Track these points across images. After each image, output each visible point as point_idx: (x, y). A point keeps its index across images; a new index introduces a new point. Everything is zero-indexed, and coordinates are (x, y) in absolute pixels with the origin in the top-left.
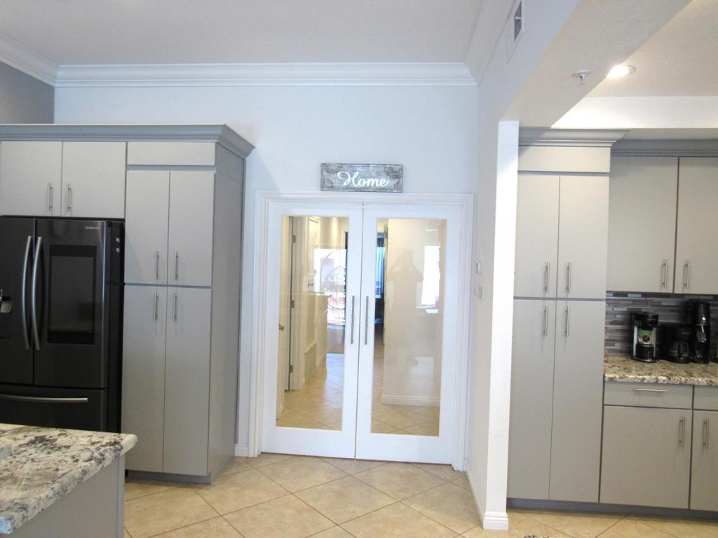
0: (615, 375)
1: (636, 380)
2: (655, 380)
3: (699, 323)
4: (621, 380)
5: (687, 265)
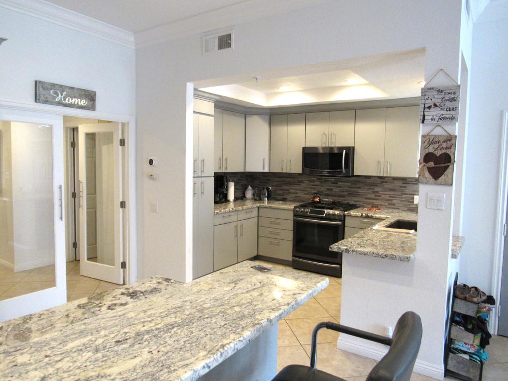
0: (218, 211)
1: (224, 212)
2: (229, 211)
3: (225, 185)
4: (220, 213)
5: (226, 159)
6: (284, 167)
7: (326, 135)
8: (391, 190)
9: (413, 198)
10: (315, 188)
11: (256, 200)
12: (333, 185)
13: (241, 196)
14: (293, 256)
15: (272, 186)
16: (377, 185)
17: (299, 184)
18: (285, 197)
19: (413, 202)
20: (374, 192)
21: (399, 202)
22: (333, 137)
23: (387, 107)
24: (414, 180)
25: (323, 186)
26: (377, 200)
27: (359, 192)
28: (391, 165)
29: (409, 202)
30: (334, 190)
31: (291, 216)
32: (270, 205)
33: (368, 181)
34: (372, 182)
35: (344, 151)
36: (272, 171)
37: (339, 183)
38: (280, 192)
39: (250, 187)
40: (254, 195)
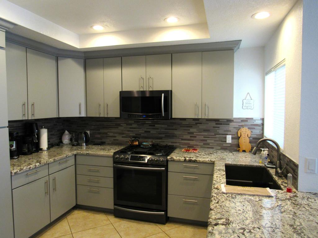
0: (17, 170)
1: (27, 169)
2: (35, 166)
3: (34, 133)
4: (20, 172)
5: (33, 105)
6: (102, 112)
7: (143, 79)
8: (205, 130)
9: (226, 138)
10: (132, 131)
11: (73, 145)
12: (150, 127)
13: (57, 141)
14: (115, 204)
15: (90, 130)
16: (192, 127)
17: (118, 128)
18: (103, 140)
19: (226, 141)
20: (189, 133)
21: (213, 141)
22: (151, 80)
23: (203, 51)
24: (225, 121)
25: (140, 128)
26: (193, 140)
27: (175, 133)
28: (208, 107)
29: (222, 141)
30: (151, 132)
31: (110, 162)
32: (88, 152)
33: (184, 123)
34: (188, 123)
35: (163, 95)
36: (89, 116)
37: (156, 126)
38: (99, 136)
39: (67, 132)
40: (71, 140)
